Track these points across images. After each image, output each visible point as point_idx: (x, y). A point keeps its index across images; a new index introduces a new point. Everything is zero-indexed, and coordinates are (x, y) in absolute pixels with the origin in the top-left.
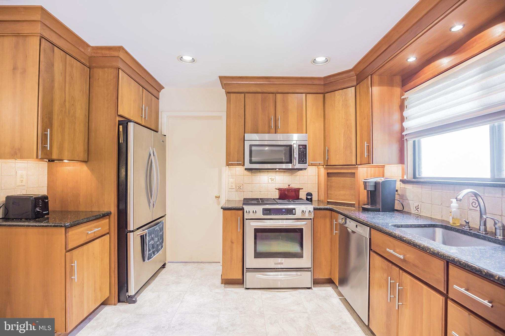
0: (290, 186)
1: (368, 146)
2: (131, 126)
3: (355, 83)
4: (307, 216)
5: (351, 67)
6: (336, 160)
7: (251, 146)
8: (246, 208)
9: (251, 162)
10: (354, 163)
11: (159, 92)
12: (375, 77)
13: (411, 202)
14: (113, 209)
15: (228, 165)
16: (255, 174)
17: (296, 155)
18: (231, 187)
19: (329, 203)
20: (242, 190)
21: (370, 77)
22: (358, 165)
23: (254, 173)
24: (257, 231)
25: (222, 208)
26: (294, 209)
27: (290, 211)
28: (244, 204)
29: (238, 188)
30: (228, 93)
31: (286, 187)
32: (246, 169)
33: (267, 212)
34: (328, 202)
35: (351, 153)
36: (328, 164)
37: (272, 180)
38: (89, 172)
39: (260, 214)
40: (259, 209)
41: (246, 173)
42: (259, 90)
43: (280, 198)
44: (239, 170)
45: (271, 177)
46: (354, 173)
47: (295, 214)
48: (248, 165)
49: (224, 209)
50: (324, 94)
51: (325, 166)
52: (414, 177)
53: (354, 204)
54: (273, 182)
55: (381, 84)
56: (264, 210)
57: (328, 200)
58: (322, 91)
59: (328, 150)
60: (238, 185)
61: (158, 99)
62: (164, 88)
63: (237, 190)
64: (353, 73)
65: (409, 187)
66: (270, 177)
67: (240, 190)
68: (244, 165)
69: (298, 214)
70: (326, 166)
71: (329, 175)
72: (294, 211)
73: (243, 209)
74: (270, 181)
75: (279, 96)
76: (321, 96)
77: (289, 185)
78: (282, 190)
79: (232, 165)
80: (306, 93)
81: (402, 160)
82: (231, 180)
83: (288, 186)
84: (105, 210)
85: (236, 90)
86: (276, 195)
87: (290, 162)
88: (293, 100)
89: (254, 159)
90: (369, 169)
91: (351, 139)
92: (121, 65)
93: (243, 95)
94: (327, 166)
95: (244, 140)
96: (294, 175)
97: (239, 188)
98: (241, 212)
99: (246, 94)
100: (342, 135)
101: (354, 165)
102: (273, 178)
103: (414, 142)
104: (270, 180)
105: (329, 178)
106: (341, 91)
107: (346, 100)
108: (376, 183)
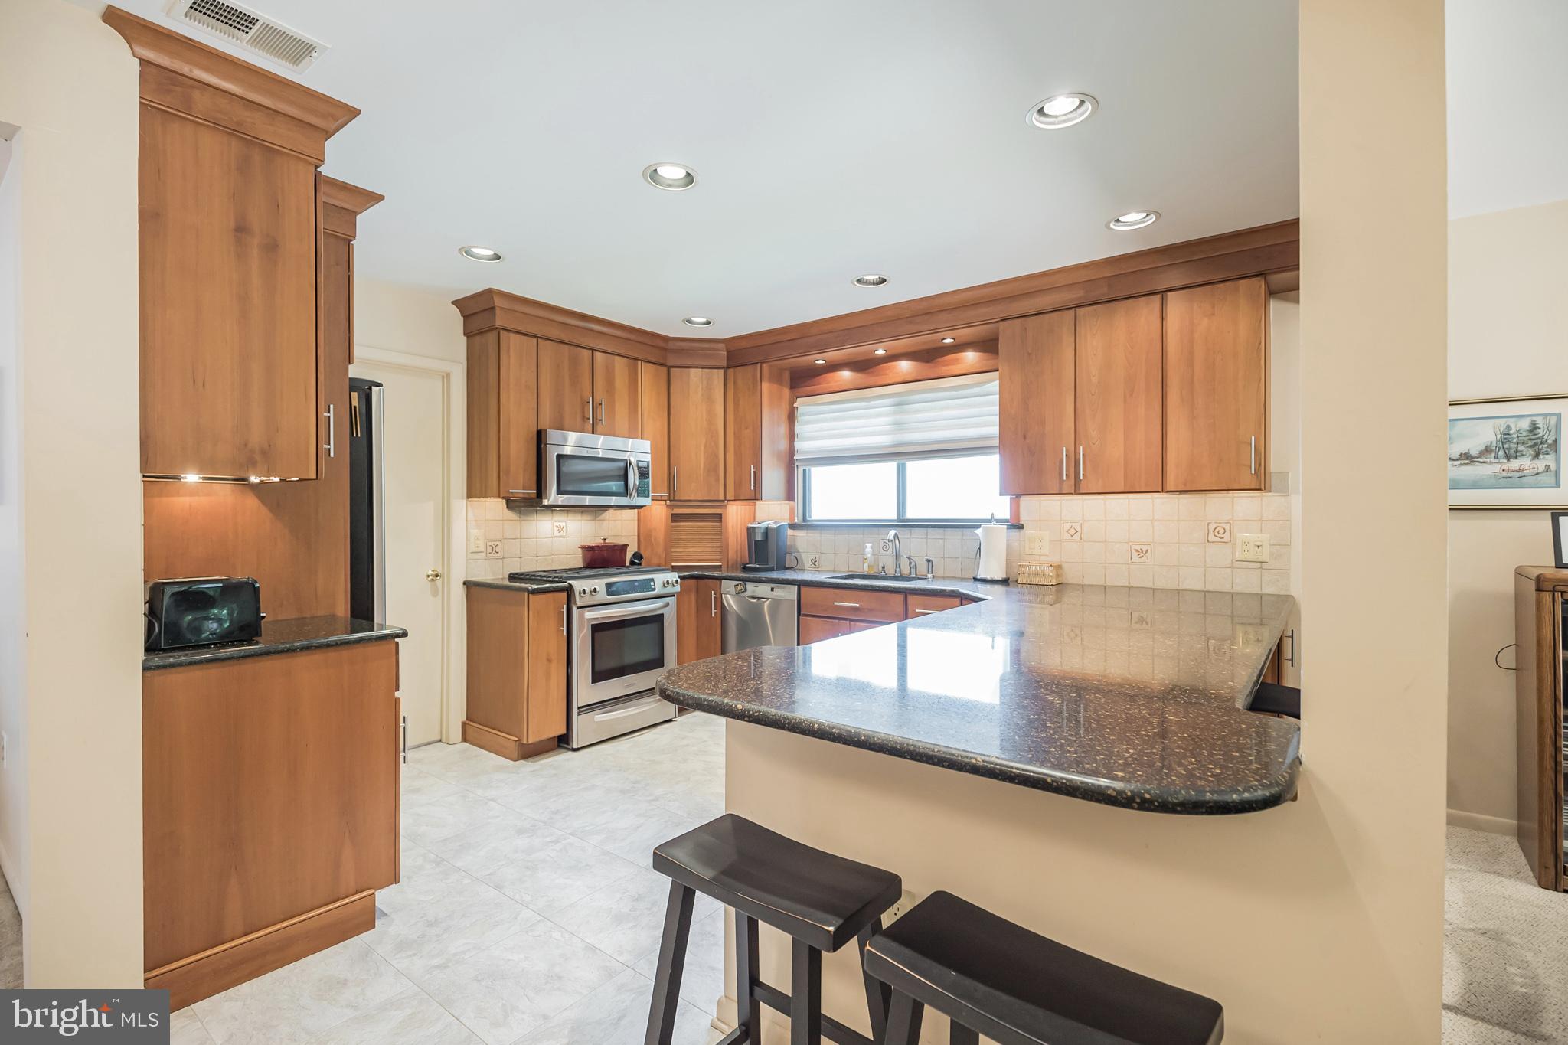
0: (606, 541)
1: (754, 472)
2: (378, 395)
3: (724, 364)
4: (670, 590)
6: (691, 490)
7: (561, 457)
8: (579, 585)
9: (559, 492)
10: (722, 497)
12: (769, 368)
13: (803, 555)
16: (528, 518)
17: (635, 479)
18: (474, 550)
19: (675, 568)
20: (498, 555)
21: (759, 365)
22: (728, 501)
23: (525, 514)
24: (597, 628)
26: (653, 580)
27: (647, 585)
29: (490, 549)
31: (598, 541)
33: (609, 589)
34: (673, 566)
35: (717, 480)
36: (676, 499)
37: (560, 529)
39: (602, 596)
40: (602, 585)
41: (509, 514)
43: (586, 567)
44: (492, 509)
45: (558, 524)
46: (721, 514)
47: (654, 589)
48: (553, 497)
50: (669, 367)
51: (668, 502)
52: (804, 520)
53: (721, 566)
54: (562, 533)
55: (776, 381)
56: (609, 585)
57: (673, 564)
58: (666, 362)
59: (676, 473)
60: (492, 544)
63: (489, 555)
64: (722, 346)
65: (799, 533)
66: (555, 524)
67: (496, 555)
69: (659, 588)
70: (671, 501)
71: (676, 518)
72: (652, 584)
73: (569, 589)
74: (556, 533)
75: (597, 358)
76: (664, 369)
77: (605, 539)
78: (596, 548)
80: (643, 361)
81: (790, 496)
82: (474, 532)
83: (602, 541)
85: (522, 328)
86: (577, 560)
87: (625, 493)
88: (620, 370)
89: (564, 487)
90: (739, 507)
91: (717, 456)
93: (533, 340)
94: (673, 500)
96: (599, 518)
97: (494, 551)
98: (564, 594)
99: (541, 341)
100: (702, 448)
101: (723, 501)
102: (562, 524)
103: (804, 470)
104: (556, 529)
105: (674, 524)
106: (700, 370)
107: (709, 388)
108: (767, 529)
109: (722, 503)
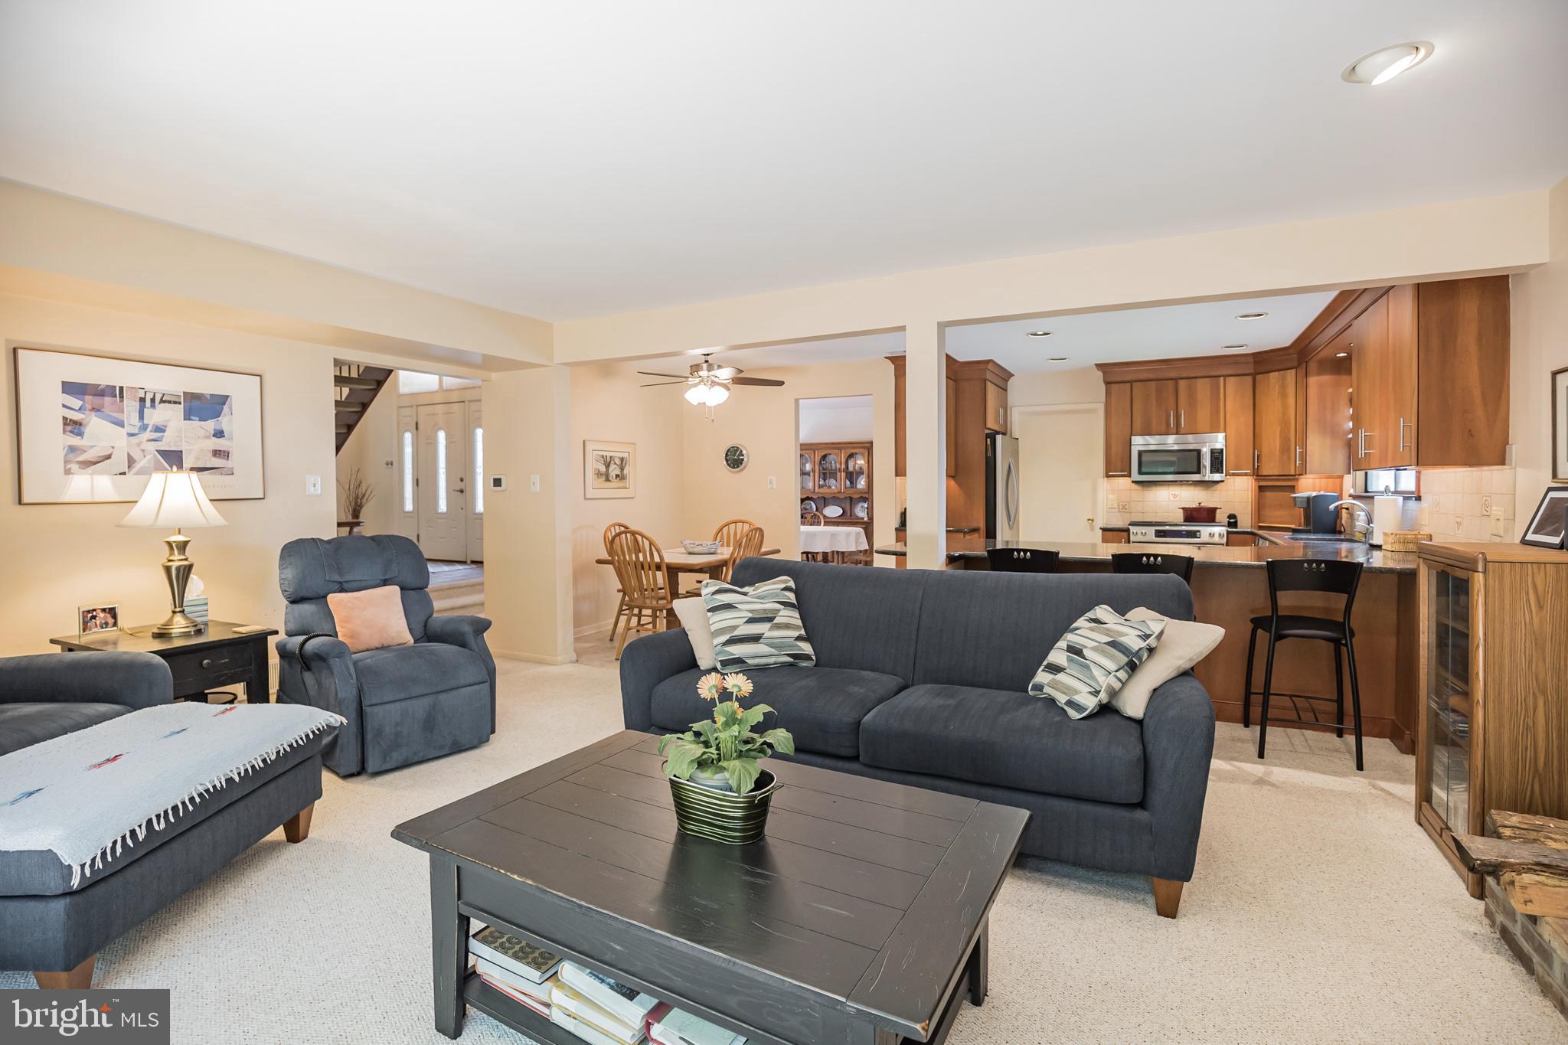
1: (1301, 453)
2: (999, 438)
3: (1295, 364)
4: (1216, 539)
5: (1288, 345)
6: (1270, 468)
7: (1140, 453)
8: (1133, 529)
9: (1140, 473)
10: (1292, 473)
11: (1007, 381)
12: (1313, 365)
14: (982, 525)
15: (1108, 476)
16: (1149, 489)
17: (1207, 461)
18: (1112, 507)
19: (1261, 528)
20: (1128, 510)
21: (1305, 364)
22: (1298, 475)
23: (1148, 487)
25: (1101, 528)
26: (1199, 531)
27: (1193, 534)
28: (1129, 525)
29: (1121, 507)
30: (1107, 383)
31: (1194, 505)
32: (1133, 482)
33: (1159, 534)
34: (1260, 526)
35: (1289, 459)
36: (1259, 474)
37: (1175, 496)
39: (1151, 537)
40: (1151, 530)
41: (1134, 486)
42: (1152, 376)
43: (1184, 519)
44: (1123, 483)
45: (1173, 493)
46: (1293, 486)
47: (1199, 538)
48: (1135, 476)
49: (1104, 530)
50: (1254, 375)
51: (1255, 477)
52: (1366, 491)
53: (1290, 527)
54: (1176, 499)
55: (1320, 372)
56: (1156, 531)
57: (1260, 524)
58: (1252, 371)
59: (1258, 455)
60: (1122, 503)
61: (1006, 390)
62: (1013, 375)
63: (1118, 510)
64: (1291, 351)
65: (1359, 503)
66: (1171, 493)
67: (1125, 510)
68: (1130, 476)
69: (1204, 537)
70: (1257, 476)
71: (1261, 489)
72: (1197, 534)
73: (1128, 530)
74: (1172, 498)
75: (1182, 383)
76: (1249, 379)
77: (1201, 504)
78: (1192, 509)
79: (1114, 476)
80: (1225, 376)
82: (1111, 496)
83: (1198, 504)
84: (974, 525)
85: (1119, 379)
86: (1179, 516)
87: (1199, 472)
88: (1203, 387)
89: (1144, 470)
90: (1312, 479)
92: (989, 376)
93: (1129, 384)
94: (1257, 474)
95: (1131, 445)
96: (1208, 488)
97: (1123, 508)
98: (1125, 534)
99: (1134, 384)
100: (1278, 434)
101: (1293, 475)
102: (1177, 493)
104: (1172, 496)
105: (1262, 493)
106: (1277, 373)
107: (1283, 387)
108: (1308, 499)
109: (1295, 477)
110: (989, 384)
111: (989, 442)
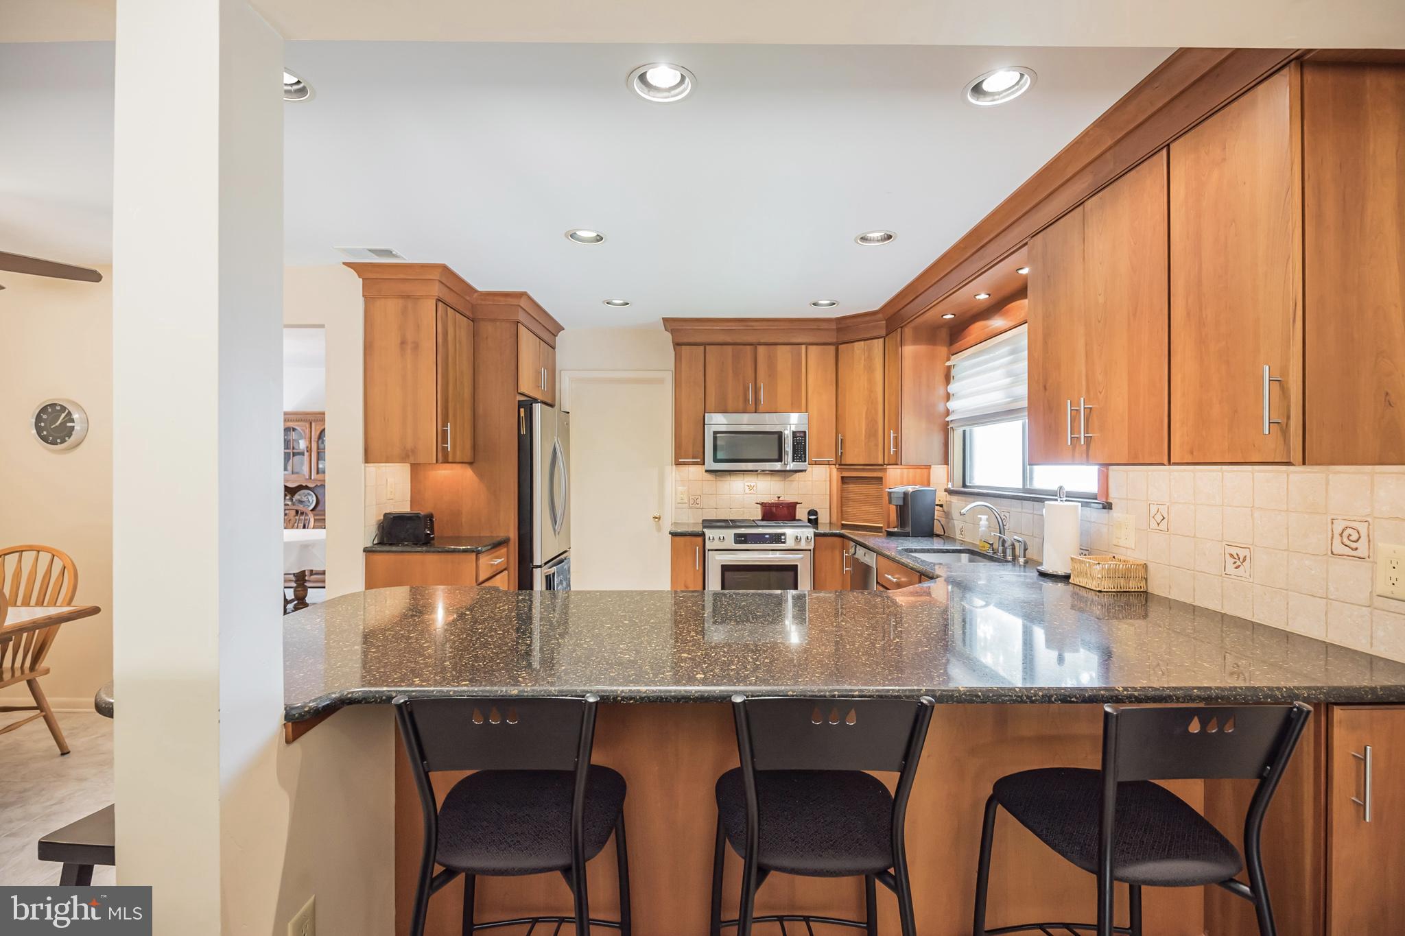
0: (780, 499)
1: (896, 438)
2: (537, 408)
3: (883, 333)
4: (803, 545)
5: (877, 308)
6: (855, 455)
7: (715, 433)
8: (708, 533)
9: (716, 460)
10: (880, 462)
11: (555, 336)
12: (908, 331)
13: (956, 522)
14: (513, 534)
15: (678, 464)
16: (722, 479)
17: (788, 447)
18: (681, 501)
19: (844, 526)
20: (699, 506)
21: (899, 330)
22: (887, 465)
23: (721, 476)
24: (725, 569)
25: (670, 533)
26: (784, 534)
27: (778, 538)
28: (704, 527)
29: (692, 501)
30: (677, 345)
31: (773, 500)
32: (707, 471)
33: (741, 539)
35: (877, 445)
36: (843, 463)
37: (751, 488)
38: (475, 478)
39: (730, 543)
40: (730, 534)
41: (708, 476)
42: (728, 339)
43: (763, 520)
44: (695, 471)
45: (749, 484)
46: (881, 478)
47: (784, 543)
48: (710, 464)
49: (674, 534)
50: (837, 345)
51: (837, 466)
52: (964, 485)
53: (882, 527)
54: (752, 491)
55: (917, 340)
56: (737, 536)
57: (843, 522)
58: (835, 340)
59: (841, 440)
60: (693, 497)
61: (554, 348)
62: (563, 329)
63: (691, 505)
64: (880, 316)
65: (954, 499)
66: (747, 484)
67: (697, 505)
68: (704, 464)
69: (790, 543)
70: (839, 465)
71: (844, 480)
72: (783, 537)
73: (703, 535)
74: (747, 491)
75: (761, 349)
76: (832, 348)
77: (779, 497)
78: (767, 505)
79: (684, 463)
80: (807, 344)
81: (946, 459)
82: (680, 488)
83: (777, 499)
84: (501, 534)
85: (692, 340)
86: (757, 514)
87: (780, 460)
88: (783, 355)
89: (720, 456)
90: (905, 470)
91: (876, 422)
92: (521, 317)
93: (702, 348)
94: (841, 464)
95: (704, 424)
96: (789, 479)
97: (694, 503)
98: (700, 539)
99: (708, 347)
100: (864, 416)
101: (881, 465)
103: (964, 431)
104: (747, 488)
105: (845, 486)
106: (862, 343)
107: (870, 358)
108: (905, 494)
109: (881, 467)
110: (521, 327)
111: (522, 414)
